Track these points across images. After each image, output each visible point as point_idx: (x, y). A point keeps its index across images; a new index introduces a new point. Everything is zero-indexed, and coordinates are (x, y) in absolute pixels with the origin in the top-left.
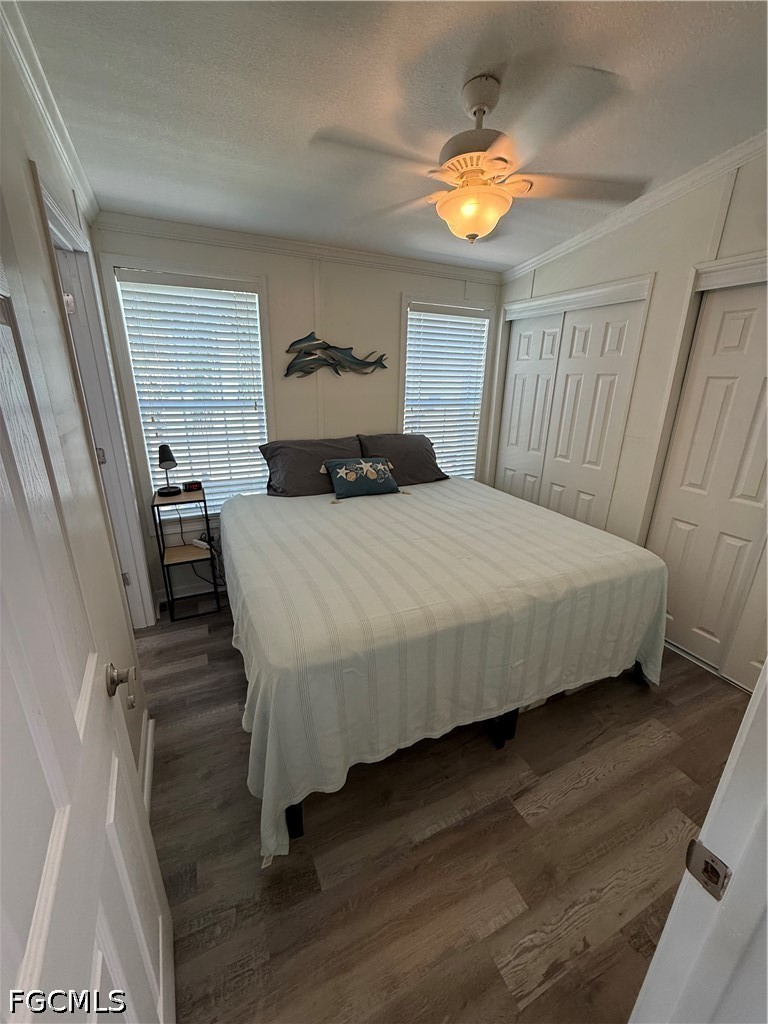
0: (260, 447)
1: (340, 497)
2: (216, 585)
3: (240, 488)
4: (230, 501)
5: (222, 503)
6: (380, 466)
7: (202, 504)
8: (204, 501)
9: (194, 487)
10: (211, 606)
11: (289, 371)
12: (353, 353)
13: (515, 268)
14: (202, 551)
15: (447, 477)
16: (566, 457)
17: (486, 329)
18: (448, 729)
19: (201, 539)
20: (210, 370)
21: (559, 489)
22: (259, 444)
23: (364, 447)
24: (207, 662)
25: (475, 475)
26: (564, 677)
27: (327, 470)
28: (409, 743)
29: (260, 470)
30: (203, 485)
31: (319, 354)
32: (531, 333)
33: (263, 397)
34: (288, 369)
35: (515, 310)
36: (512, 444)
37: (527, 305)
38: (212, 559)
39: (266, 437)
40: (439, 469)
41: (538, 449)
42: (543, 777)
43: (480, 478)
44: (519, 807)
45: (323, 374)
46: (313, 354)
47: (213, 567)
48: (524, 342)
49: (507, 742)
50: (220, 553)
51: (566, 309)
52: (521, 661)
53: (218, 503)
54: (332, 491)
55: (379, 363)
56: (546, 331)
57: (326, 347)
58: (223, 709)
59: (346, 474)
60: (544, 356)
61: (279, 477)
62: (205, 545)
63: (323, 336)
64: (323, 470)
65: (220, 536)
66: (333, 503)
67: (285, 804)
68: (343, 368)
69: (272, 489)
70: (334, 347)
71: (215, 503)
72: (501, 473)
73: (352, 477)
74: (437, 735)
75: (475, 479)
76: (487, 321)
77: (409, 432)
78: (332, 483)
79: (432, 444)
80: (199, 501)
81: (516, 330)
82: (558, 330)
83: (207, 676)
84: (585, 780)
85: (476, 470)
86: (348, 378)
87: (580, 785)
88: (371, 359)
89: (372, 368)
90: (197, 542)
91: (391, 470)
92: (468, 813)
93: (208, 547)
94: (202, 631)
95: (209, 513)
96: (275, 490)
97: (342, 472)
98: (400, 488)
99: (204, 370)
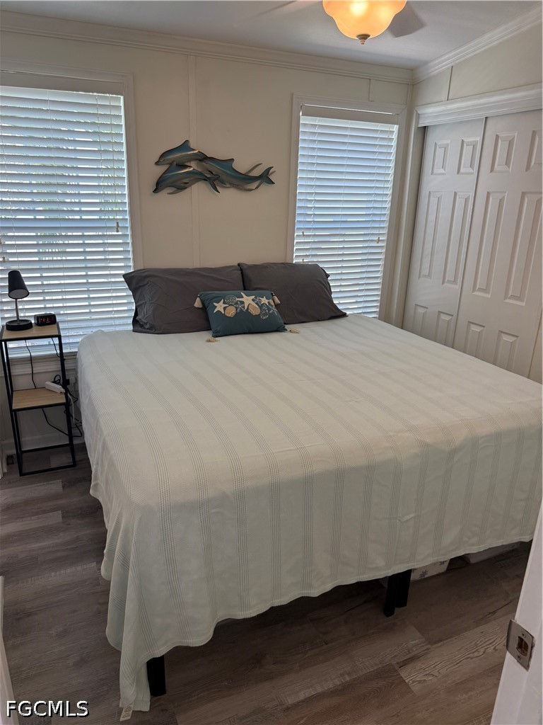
0: (124, 276)
1: (217, 334)
2: (71, 437)
3: (101, 323)
4: (89, 339)
5: (79, 340)
6: (264, 300)
7: (56, 341)
8: (59, 337)
9: (48, 320)
10: (65, 459)
11: (159, 186)
12: (235, 165)
13: (432, 64)
14: (56, 395)
15: (344, 315)
16: (486, 290)
17: (395, 136)
18: (328, 587)
19: (54, 382)
20: (65, 185)
21: (477, 329)
22: (123, 272)
23: (246, 278)
24: (61, 520)
25: (380, 313)
26: (465, 539)
27: (203, 303)
28: (284, 600)
29: (124, 304)
30: (58, 319)
31: (194, 166)
32: (449, 142)
33: (127, 217)
34: (158, 184)
35: (430, 113)
36: (425, 276)
37: (442, 108)
38: (67, 405)
39: (131, 264)
40: (335, 306)
41: (455, 282)
42: (434, 646)
43: (385, 316)
44: (404, 673)
45: (199, 190)
46: (186, 167)
47: (69, 415)
48: (440, 152)
49: (397, 610)
50: (77, 399)
51: (487, 113)
52: (412, 515)
53: (75, 340)
54: (208, 329)
55: (265, 178)
56: (466, 140)
57: (202, 158)
58: (79, 568)
59: (225, 308)
60: (462, 170)
61: (147, 311)
62: (59, 388)
63: (198, 145)
64: (198, 304)
65: (76, 380)
66: (209, 341)
67: (146, 657)
68: (223, 183)
69: (139, 325)
70: (212, 159)
71: (71, 341)
72: (410, 312)
73: (231, 312)
74: (315, 592)
75: (380, 318)
76: (395, 128)
77: (300, 260)
78: (207, 320)
79: (328, 276)
80: (52, 337)
81: (432, 139)
82: (479, 139)
83: (62, 534)
84: (482, 650)
85: (380, 307)
86: (229, 196)
87: (476, 654)
88: (256, 173)
89: (256, 184)
90: (50, 385)
91: (276, 306)
92: (348, 678)
93: (63, 390)
94: (55, 486)
95: (64, 351)
96: (142, 326)
97: (220, 307)
98: (287, 327)
99: (58, 185)
